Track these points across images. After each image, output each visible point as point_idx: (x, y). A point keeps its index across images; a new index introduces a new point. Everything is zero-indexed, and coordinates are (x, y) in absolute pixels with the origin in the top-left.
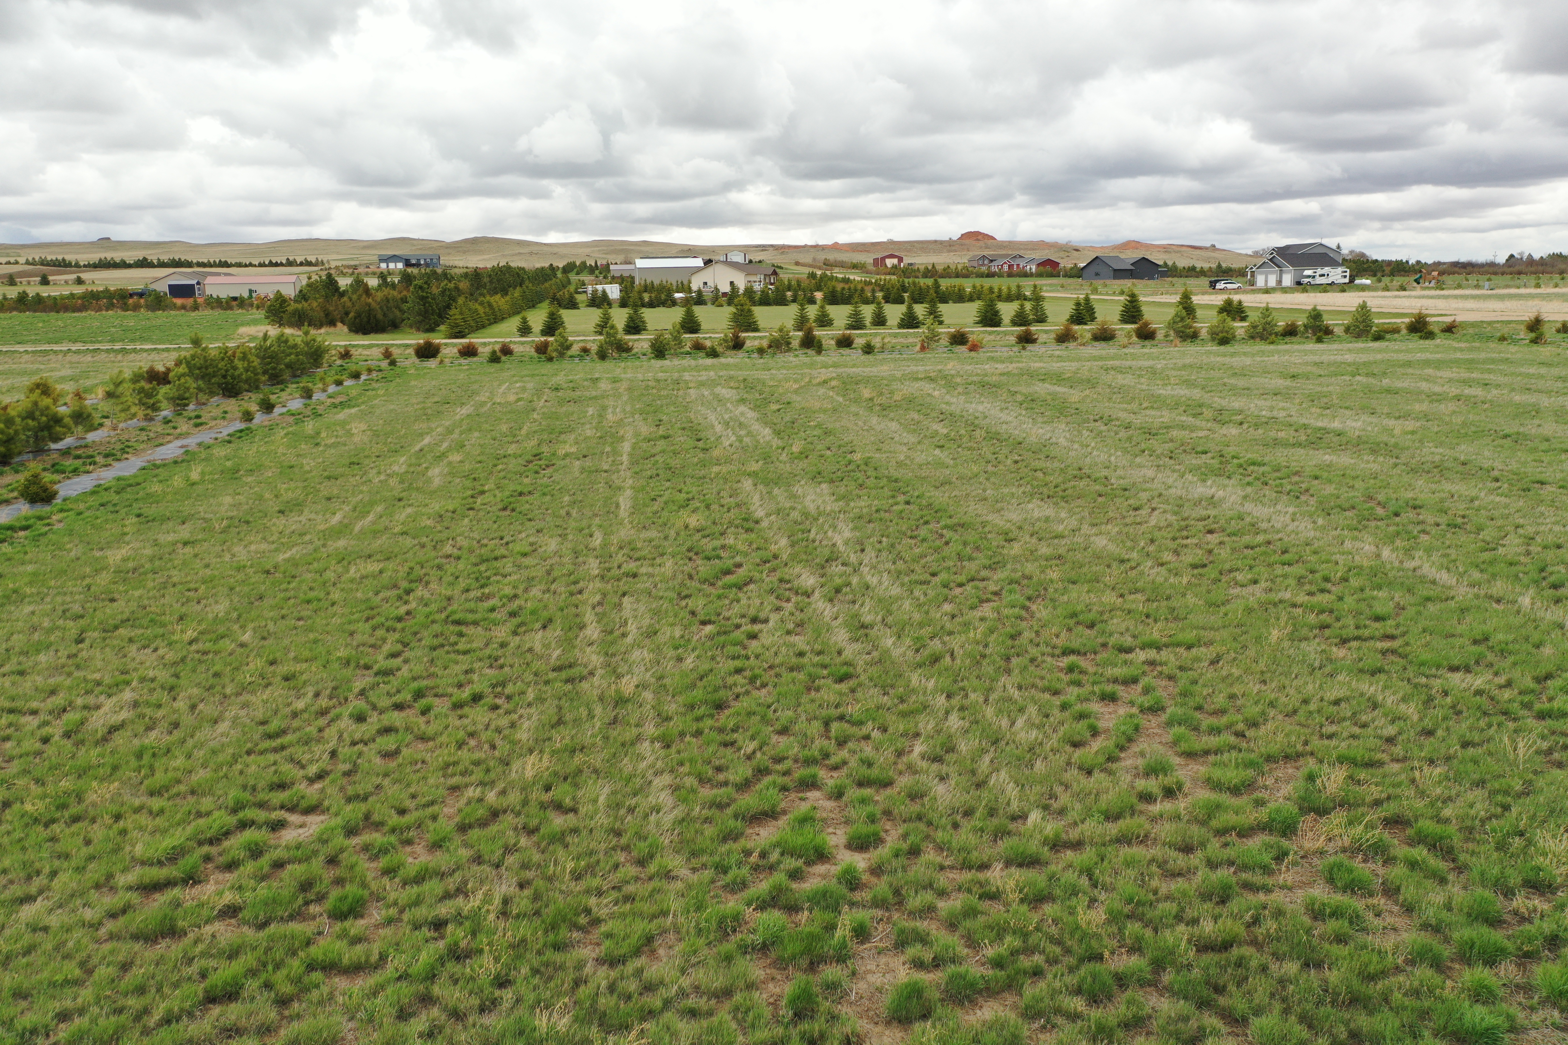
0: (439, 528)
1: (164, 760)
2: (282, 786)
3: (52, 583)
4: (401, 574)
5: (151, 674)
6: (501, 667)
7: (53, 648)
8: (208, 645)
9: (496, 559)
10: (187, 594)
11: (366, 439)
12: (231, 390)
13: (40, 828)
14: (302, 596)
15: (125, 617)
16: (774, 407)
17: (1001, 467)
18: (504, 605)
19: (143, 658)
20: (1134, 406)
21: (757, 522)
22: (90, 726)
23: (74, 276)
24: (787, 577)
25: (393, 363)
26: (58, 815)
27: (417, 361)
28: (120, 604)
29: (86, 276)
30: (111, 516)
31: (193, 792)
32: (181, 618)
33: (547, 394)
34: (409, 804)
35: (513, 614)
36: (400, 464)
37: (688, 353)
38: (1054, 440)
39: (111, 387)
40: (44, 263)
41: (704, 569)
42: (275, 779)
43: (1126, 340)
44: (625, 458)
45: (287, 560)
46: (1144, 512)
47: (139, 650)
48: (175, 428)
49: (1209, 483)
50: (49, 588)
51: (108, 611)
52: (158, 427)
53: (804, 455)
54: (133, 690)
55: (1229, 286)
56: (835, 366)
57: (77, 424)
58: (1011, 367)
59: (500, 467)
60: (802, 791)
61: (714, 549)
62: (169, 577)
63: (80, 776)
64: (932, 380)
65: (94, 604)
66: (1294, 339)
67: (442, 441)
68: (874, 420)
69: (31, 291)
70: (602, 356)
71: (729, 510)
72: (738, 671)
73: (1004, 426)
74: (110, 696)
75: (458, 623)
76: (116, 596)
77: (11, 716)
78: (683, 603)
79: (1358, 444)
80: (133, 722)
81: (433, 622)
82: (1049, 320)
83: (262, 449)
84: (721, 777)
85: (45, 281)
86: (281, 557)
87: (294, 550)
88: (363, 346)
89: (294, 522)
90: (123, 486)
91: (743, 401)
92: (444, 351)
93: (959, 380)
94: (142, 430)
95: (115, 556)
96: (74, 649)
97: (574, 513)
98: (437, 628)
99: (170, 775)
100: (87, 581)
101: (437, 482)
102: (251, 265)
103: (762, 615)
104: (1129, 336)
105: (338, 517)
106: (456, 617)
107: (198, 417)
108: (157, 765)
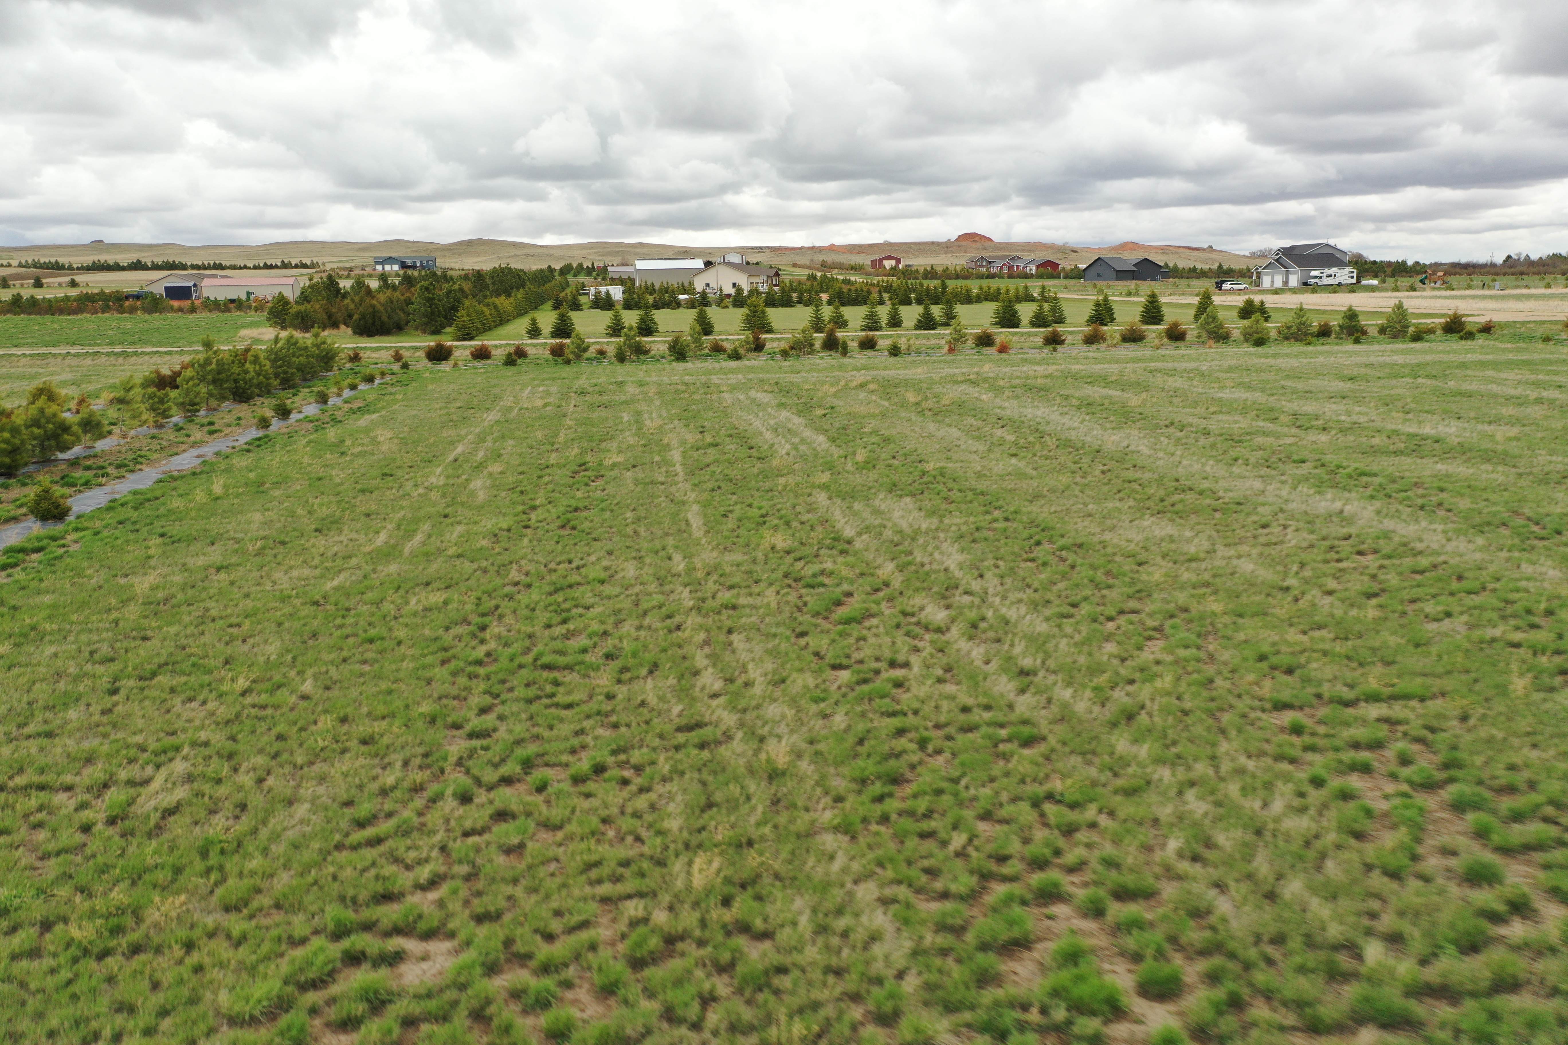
0: (497, 550)
1: (236, 858)
2: (387, 897)
3: (74, 617)
4: (469, 607)
5: (203, 736)
6: (616, 726)
7: (83, 701)
8: (264, 698)
9: (570, 586)
10: (230, 630)
11: (394, 448)
12: (242, 395)
13: (93, 964)
14: (363, 635)
15: (162, 661)
16: (819, 412)
17: (1090, 478)
18: (595, 646)
19: (192, 715)
20: (1200, 410)
21: (849, 542)
22: (137, 809)
23: (68, 279)
24: (909, 609)
25: (405, 366)
26: (112, 943)
27: (429, 364)
28: (155, 643)
29: (79, 278)
30: (132, 536)
31: (278, 906)
32: (227, 662)
33: (574, 399)
34: (556, 926)
35: (609, 657)
36: (436, 476)
37: (708, 356)
38: (1132, 448)
39: (120, 394)
40: (36, 265)
41: (812, 599)
42: (380, 888)
43: (1157, 342)
44: (679, 468)
45: (336, 589)
46: (1276, 529)
47: (184, 702)
48: (188, 436)
49: (1329, 496)
50: (71, 624)
51: (142, 652)
52: (169, 435)
53: (869, 464)
54: (185, 758)
55: (1236, 287)
56: (865, 368)
57: (85, 432)
58: (1051, 369)
59: (547, 479)
60: (1045, 905)
61: (814, 575)
62: (207, 610)
63: (134, 883)
64: (974, 383)
65: (125, 644)
66: (1329, 340)
67: (476, 450)
68: (932, 427)
69: (26, 293)
70: (621, 358)
71: (812, 528)
72: (900, 732)
73: (1073, 433)
74: (158, 767)
75: (548, 667)
76: (149, 633)
77: (42, 794)
78: (802, 641)
79: (1463, 451)
80: (190, 804)
81: (521, 666)
82: (1068, 321)
83: (285, 459)
84: (938, 885)
85: (38, 284)
86: (329, 585)
87: (342, 576)
88: (371, 349)
89: (334, 543)
90: (141, 500)
91: (782, 405)
92: (456, 353)
93: (1001, 383)
94: (153, 438)
95: (142, 584)
96: (108, 702)
97: (642, 530)
98: (525, 674)
99: (247, 882)
100: (114, 615)
101: (481, 496)
102: (245, 267)
103: (901, 658)
104: (1160, 337)
105: (382, 537)
106: (546, 660)
107: (211, 424)
108: (228, 866)
